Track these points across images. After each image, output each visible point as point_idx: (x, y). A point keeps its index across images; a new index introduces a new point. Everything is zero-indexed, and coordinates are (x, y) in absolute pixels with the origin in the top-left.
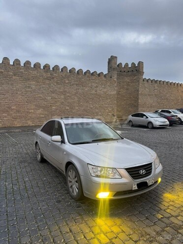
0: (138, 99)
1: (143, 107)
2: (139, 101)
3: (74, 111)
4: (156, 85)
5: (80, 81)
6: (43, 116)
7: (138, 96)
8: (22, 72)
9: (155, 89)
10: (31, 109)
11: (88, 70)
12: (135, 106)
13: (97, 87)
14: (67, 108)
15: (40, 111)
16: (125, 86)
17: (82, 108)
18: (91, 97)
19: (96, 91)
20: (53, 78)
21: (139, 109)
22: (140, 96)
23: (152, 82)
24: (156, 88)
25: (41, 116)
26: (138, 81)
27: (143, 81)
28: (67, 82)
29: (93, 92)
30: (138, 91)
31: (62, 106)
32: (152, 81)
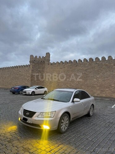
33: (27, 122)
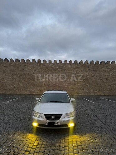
3: (92, 87)
5: (97, 68)
6: (72, 89)
8: (62, 66)
10: (66, 85)
11: (102, 61)
13: (110, 71)
14: (87, 85)
15: (70, 87)
17: (98, 85)
18: (105, 78)
19: (109, 74)
20: (79, 68)
25: (71, 89)
28: (87, 69)
29: (107, 74)
31: (84, 84)
33: (55, 125)
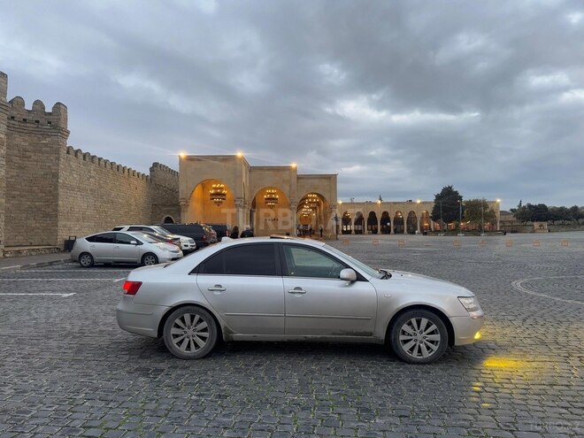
0: (56, 197)
1: (68, 220)
2: (60, 203)
4: (93, 167)
7: (56, 189)
9: (91, 177)
12: (47, 215)
16: (16, 159)
21: (60, 223)
22: (61, 191)
23: (84, 159)
24: (93, 173)
26: (57, 152)
27: (68, 153)
30: (56, 176)
32: (85, 155)
